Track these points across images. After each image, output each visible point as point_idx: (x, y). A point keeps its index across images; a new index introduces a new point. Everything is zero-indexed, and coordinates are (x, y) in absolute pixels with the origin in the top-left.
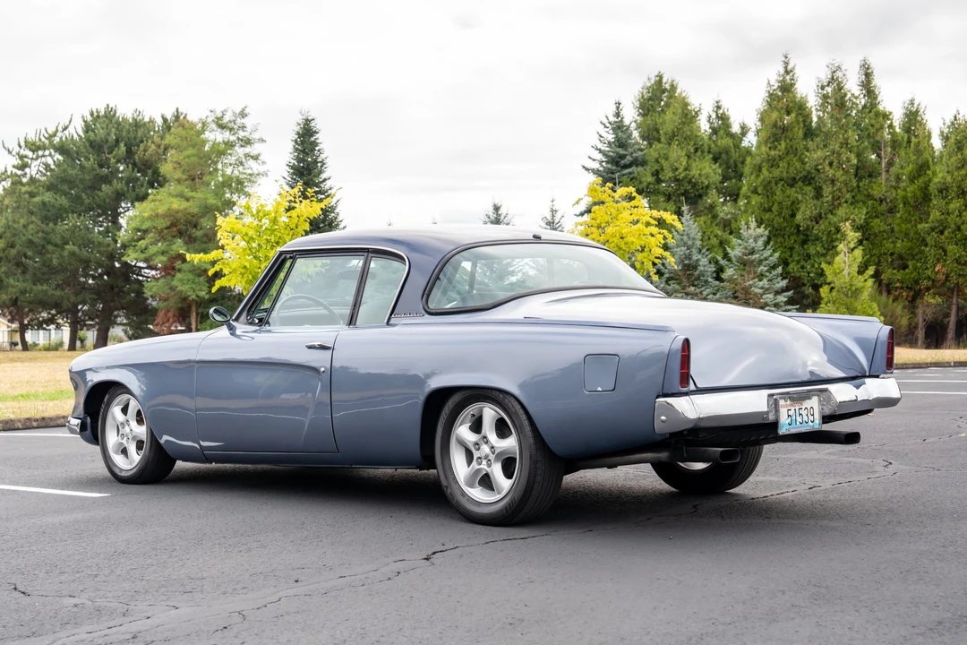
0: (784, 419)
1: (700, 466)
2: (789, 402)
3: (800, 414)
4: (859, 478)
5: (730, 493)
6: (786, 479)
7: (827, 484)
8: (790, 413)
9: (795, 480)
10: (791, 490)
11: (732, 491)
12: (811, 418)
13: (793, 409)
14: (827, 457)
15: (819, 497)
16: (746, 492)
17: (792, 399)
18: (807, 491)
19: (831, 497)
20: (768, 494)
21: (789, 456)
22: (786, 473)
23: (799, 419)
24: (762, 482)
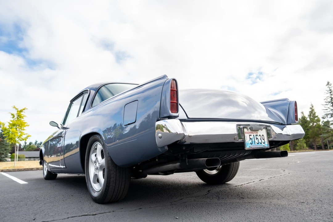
0: (248, 141)
1: (214, 172)
2: (249, 131)
3: (257, 138)
4: (277, 175)
5: (227, 184)
6: (250, 177)
7: (266, 178)
8: (252, 137)
9: (253, 177)
10: (252, 181)
11: (228, 183)
12: (263, 141)
13: (252, 135)
14: (262, 169)
15: (265, 184)
16: (234, 183)
17: (251, 129)
18: (259, 181)
19: (271, 184)
20: (243, 184)
21: (250, 169)
22: (249, 175)
23: (256, 141)
24: (241, 178)
